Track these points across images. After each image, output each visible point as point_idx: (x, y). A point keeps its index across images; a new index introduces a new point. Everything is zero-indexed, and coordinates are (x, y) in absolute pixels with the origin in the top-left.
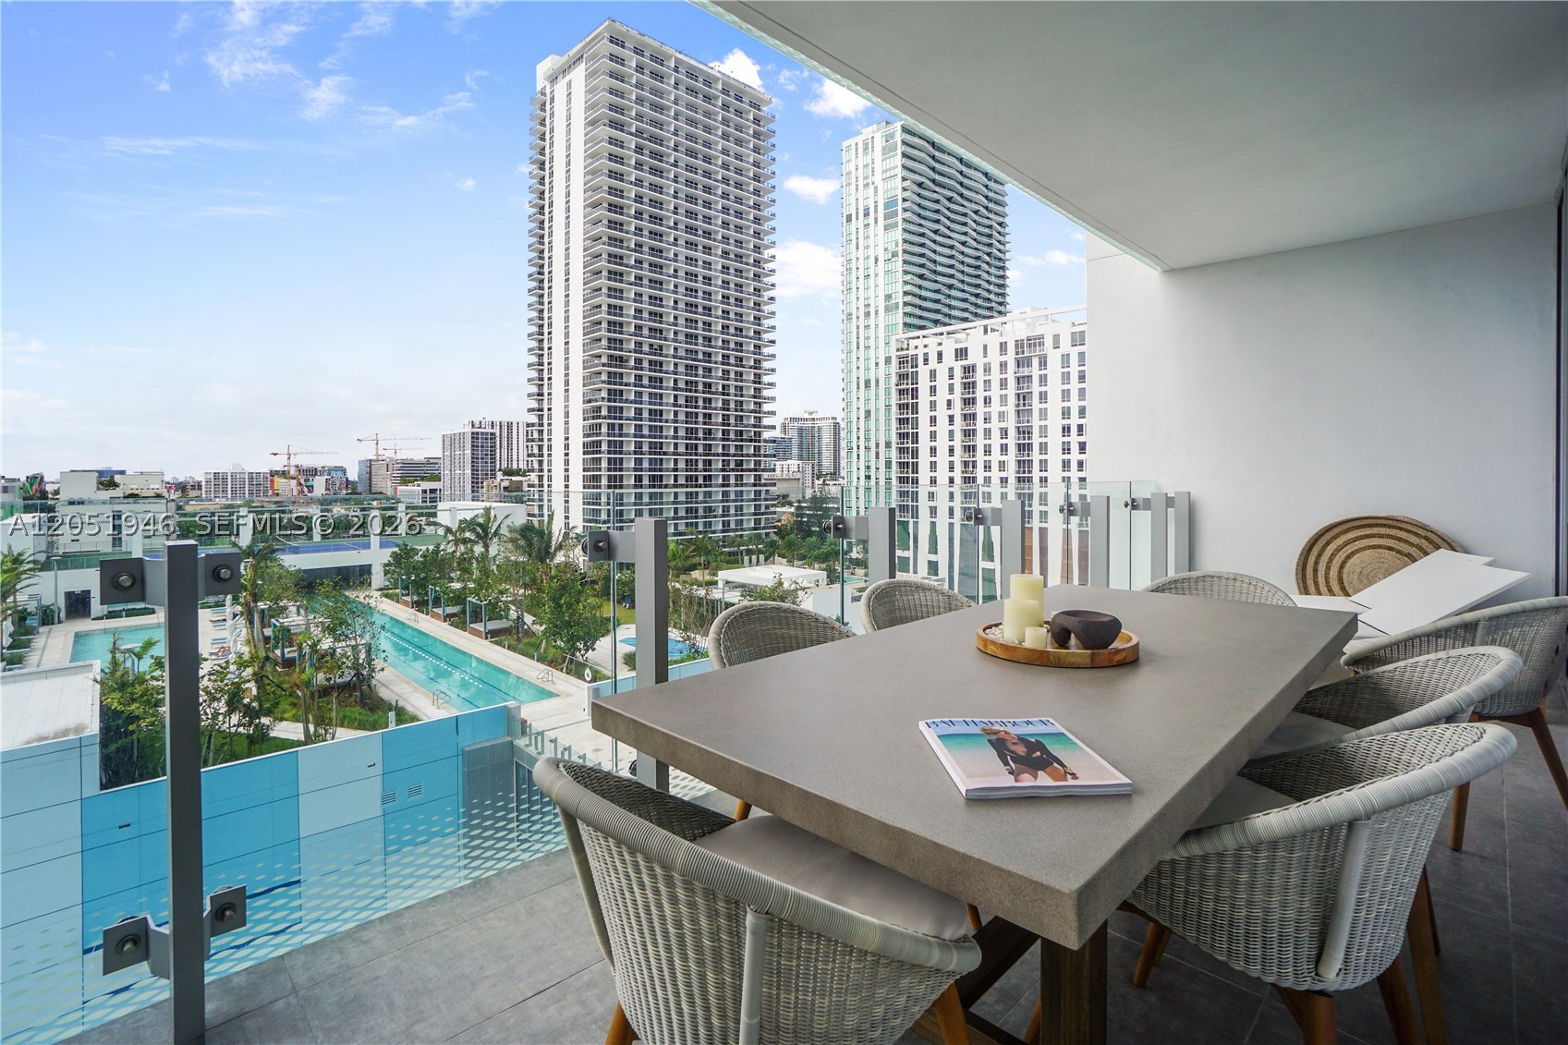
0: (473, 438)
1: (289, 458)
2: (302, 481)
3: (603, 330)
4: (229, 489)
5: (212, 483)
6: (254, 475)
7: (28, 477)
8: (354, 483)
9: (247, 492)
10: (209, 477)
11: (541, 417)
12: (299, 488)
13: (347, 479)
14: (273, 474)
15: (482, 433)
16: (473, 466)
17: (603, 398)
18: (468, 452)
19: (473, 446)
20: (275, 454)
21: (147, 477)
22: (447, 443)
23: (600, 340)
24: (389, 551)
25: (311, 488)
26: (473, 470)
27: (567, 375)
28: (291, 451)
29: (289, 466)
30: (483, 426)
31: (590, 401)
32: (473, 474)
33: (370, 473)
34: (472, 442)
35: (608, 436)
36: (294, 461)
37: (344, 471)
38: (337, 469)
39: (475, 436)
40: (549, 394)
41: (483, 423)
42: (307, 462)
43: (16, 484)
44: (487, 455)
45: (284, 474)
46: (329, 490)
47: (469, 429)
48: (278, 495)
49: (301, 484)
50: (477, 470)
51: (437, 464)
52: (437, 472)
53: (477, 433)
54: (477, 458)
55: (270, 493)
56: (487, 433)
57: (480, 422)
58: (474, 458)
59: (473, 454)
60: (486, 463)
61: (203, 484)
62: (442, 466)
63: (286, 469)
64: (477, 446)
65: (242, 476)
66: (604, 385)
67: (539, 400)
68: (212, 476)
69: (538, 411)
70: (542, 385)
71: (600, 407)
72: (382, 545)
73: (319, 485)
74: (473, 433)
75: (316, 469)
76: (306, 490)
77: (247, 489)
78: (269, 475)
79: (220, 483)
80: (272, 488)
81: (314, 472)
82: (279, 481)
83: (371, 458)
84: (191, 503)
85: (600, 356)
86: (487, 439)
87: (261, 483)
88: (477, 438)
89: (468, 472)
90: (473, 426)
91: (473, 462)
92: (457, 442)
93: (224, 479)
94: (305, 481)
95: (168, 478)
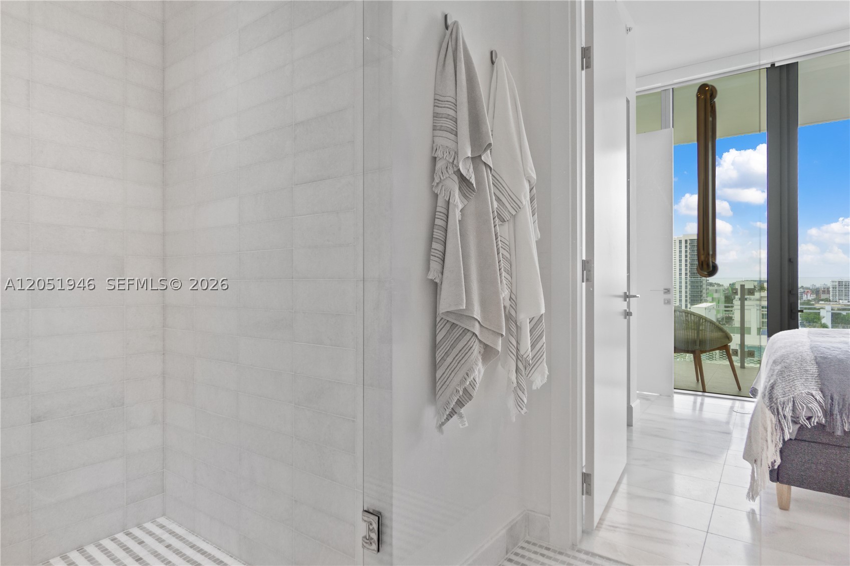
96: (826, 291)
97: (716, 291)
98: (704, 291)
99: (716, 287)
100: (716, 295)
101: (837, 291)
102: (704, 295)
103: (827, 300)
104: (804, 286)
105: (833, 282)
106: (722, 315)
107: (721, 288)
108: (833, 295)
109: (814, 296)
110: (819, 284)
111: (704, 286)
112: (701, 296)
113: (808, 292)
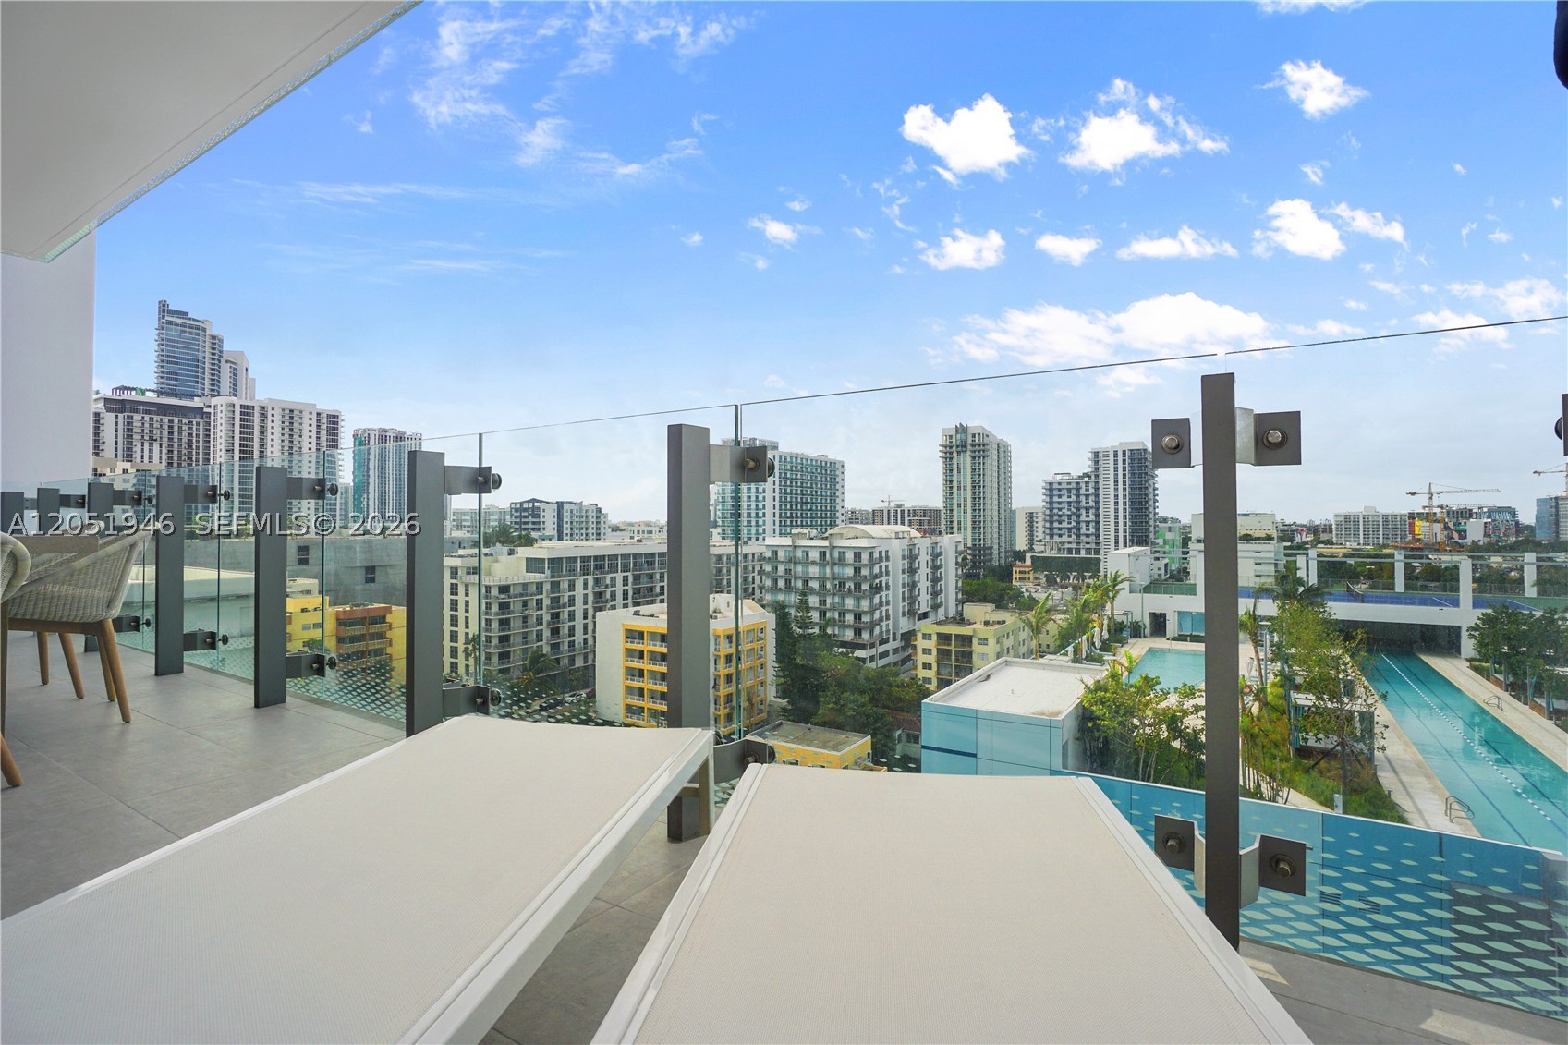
1: (1431, 498)
2: (1451, 525)
4: (1361, 533)
5: (1343, 526)
6: (1390, 518)
8: (1528, 527)
9: (1381, 536)
10: (1339, 519)
12: (1446, 533)
13: (1517, 523)
14: (1412, 516)
20: (1414, 494)
21: (1258, 518)
24: (1479, 612)
25: (1463, 534)
28: (1433, 490)
29: (1431, 507)
33: (1557, 515)
36: (1436, 502)
37: (1513, 513)
38: (1500, 510)
42: (1456, 502)
45: (1428, 517)
46: (1489, 536)
48: (1419, 540)
49: (1447, 528)
55: (1409, 537)
61: (1334, 526)
63: (1427, 510)
65: (1375, 519)
68: (1343, 519)
72: (1476, 604)
73: (1475, 531)
75: (1471, 510)
76: (1456, 535)
77: (1381, 533)
78: (1407, 518)
79: (1352, 526)
80: (1412, 531)
81: (1467, 514)
82: (1420, 526)
83: (1559, 495)
84: (1319, 545)
87: (1399, 526)
93: (1356, 523)
94: (1455, 525)
95: (1278, 519)
96: (1328, 529)
97: (1170, 529)
98: (1152, 529)
99: (1169, 524)
100: (1169, 536)
101: (1344, 529)
102: (1152, 535)
103: (1329, 542)
104: (1298, 522)
105: (1337, 516)
106: (1178, 566)
107: (1178, 524)
108: (1337, 534)
109: (1310, 538)
110: (1318, 520)
111: (1152, 522)
112: (1147, 536)
113: (1302, 530)
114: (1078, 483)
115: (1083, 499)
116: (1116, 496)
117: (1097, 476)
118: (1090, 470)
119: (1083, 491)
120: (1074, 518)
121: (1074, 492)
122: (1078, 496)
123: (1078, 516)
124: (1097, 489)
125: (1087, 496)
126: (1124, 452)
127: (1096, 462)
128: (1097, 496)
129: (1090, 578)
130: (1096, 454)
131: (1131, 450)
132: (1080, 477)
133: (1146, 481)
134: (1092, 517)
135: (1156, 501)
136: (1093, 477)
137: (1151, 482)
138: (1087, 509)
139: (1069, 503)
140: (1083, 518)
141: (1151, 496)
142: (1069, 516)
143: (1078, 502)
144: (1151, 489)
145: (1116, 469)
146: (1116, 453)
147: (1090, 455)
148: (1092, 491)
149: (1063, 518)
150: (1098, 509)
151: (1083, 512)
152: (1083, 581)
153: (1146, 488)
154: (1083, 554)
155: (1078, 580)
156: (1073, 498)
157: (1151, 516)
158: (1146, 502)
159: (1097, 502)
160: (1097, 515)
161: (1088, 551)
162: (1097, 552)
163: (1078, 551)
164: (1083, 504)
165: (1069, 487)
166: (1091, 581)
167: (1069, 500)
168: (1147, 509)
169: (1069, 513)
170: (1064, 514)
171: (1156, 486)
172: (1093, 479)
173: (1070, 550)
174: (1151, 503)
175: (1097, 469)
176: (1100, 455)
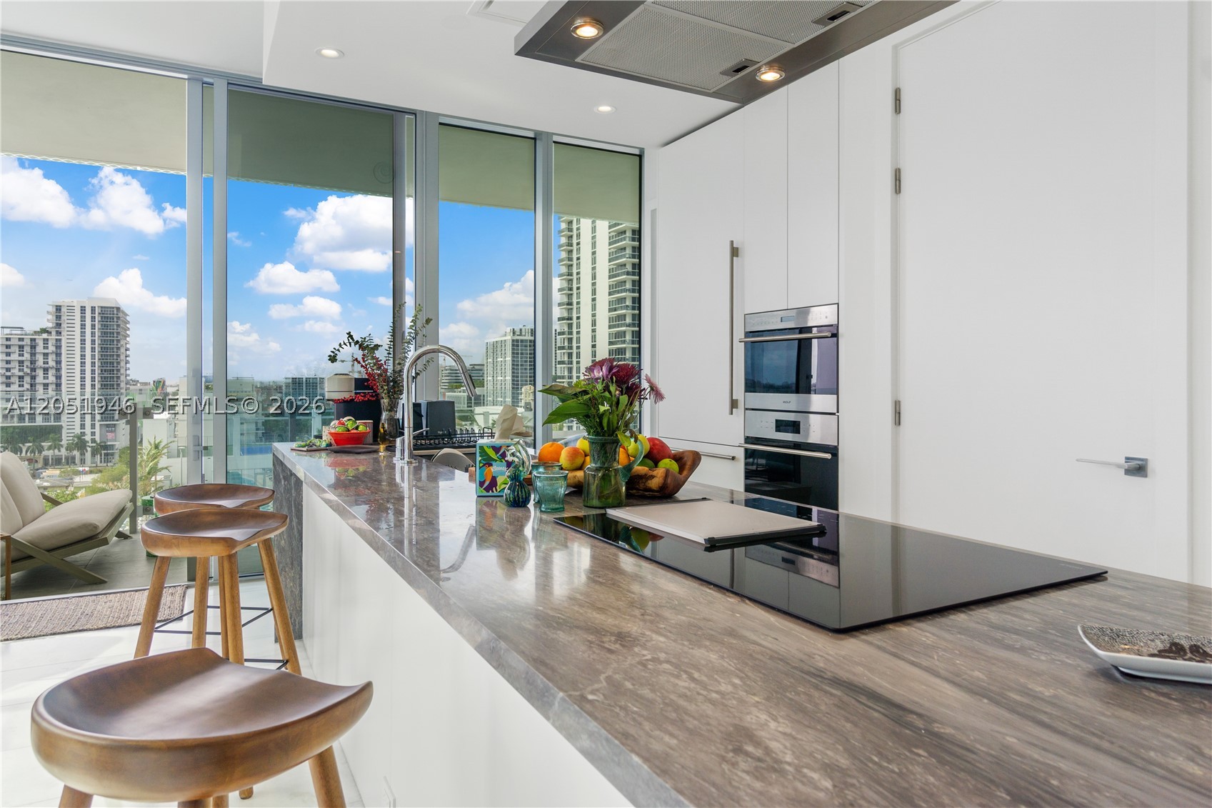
0: (513, 345)
3: (627, 239)
7: (154, 382)
11: (570, 326)
15: (522, 341)
16: (513, 372)
17: (627, 306)
18: (509, 359)
19: (513, 353)
22: (490, 351)
23: (625, 249)
26: (513, 376)
27: (594, 284)
30: (524, 334)
31: (615, 310)
32: (513, 380)
34: (513, 349)
35: (633, 344)
39: (515, 344)
40: (578, 303)
41: (523, 331)
43: (147, 387)
44: (526, 361)
47: (509, 338)
50: (518, 377)
51: (481, 370)
52: (481, 378)
53: (517, 341)
54: (518, 365)
56: (526, 341)
57: (521, 330)
58: (514, 365)
59: (513, 361)
60: (526, 369)
62: (485, 372)
64: (518, 354)
66: (628, 294)
67: (569, 309)
69: (568, 319)
70: (572, 294)
71: (625, 315)
74: (513, 341)
85: (625, 265)
86: (526, 346)
88: (517, 346)
89: (509, 378)
90: (514, 333)
91: (513, 369)
92: (499, 349)
114: (32, 340)
115: (40, 359)
116: (83, 356)
117: (59, 333)
118: (50, 325)
119: (40, 349)
120: (27, 379)
121: (27, 349)
122: (33, 354)
123: (33, 378)
124: (58, 347)
125: (46, 355)
126: (93, 309)
127: (59, 317)
128: (58, 355)
129: (50, 448)
130: (58, 308)
131: (102, 307)
132: (36, 333)
133: (118, 341)
134: (52, 379)
135: (127, 362)
136: (54, 333)
137: (122, 342)
138: (46, 370)
139: (21, 362)
140: (40, 379)
141: (122, 357)
142: (21, 378)
143: (33, 362)
144: (123, 350)
145: (83, 326)
146: (83, 309)
147: (53, 310)
148: (51, 348)
149: (12, 380)
150: (58, 370)
151: (40, 373)
152: (40, 452)
153: (118, 348)
154: (39, 421)
155: (33, 452)
156: (27, 356)
157: (122, 378)
158: (119, 363)
159: (58, 362)
160: (59, 377)
161: (46, 416)
162: (58, 416)
163: (32, 416)
164: (40, 362)
165: (21, 343)
166: (49, 453)
167: (21, 358)
168: (118, 370)
169: (21, 374)
170: (13, 375)
171: (128, 346)
172: (54, 336)
173: (21, 418)
174: (123, 364)
175: (59, 325)
176: (64, 310)
